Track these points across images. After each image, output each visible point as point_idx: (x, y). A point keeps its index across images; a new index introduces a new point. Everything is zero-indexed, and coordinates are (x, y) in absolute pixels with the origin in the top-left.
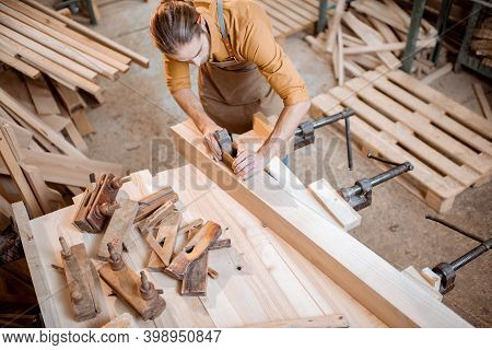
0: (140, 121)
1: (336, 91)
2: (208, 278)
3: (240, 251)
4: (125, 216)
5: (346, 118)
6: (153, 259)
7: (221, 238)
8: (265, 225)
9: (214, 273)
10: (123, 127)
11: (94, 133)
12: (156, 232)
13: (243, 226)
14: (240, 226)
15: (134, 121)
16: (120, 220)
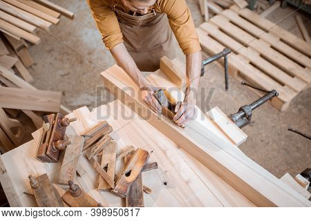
0: (68, 54)
2: (144, 194)
3: (164, 169)
4: (76, 150)
5: (225, 56)
6: (101, 182)
7: (150, 160)
8: (179, 147)
9: (148, 189)
10: (56, 59)
11: (35, 64)
13: (164, 148)
14: (160, 148)
15: (64, 54)
16: (72, 153)
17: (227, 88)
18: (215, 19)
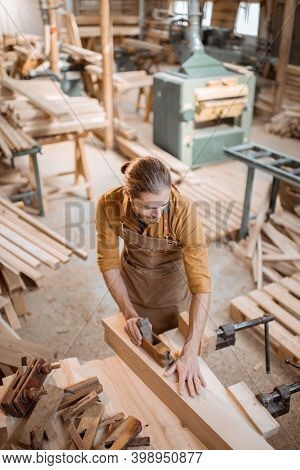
0: (73, 308)
1: (255, 294)
4: (50, 403)
5: (266, 323)
7: (141, 435)
8: (184, 425)
10: (56, 311)
11: (29, 314)
12: (78, 422)
13: (163, 424)
14: (159, 424)
15: (67, 307)
16: (45, 407)
17: (268, 369)
18: (269, 288)
